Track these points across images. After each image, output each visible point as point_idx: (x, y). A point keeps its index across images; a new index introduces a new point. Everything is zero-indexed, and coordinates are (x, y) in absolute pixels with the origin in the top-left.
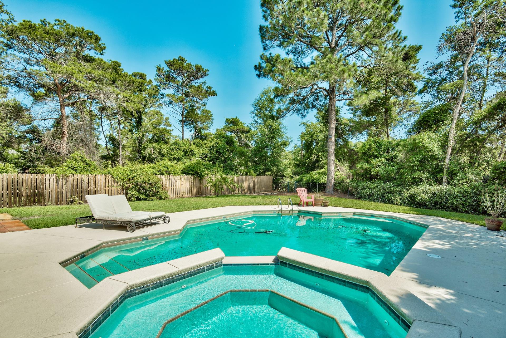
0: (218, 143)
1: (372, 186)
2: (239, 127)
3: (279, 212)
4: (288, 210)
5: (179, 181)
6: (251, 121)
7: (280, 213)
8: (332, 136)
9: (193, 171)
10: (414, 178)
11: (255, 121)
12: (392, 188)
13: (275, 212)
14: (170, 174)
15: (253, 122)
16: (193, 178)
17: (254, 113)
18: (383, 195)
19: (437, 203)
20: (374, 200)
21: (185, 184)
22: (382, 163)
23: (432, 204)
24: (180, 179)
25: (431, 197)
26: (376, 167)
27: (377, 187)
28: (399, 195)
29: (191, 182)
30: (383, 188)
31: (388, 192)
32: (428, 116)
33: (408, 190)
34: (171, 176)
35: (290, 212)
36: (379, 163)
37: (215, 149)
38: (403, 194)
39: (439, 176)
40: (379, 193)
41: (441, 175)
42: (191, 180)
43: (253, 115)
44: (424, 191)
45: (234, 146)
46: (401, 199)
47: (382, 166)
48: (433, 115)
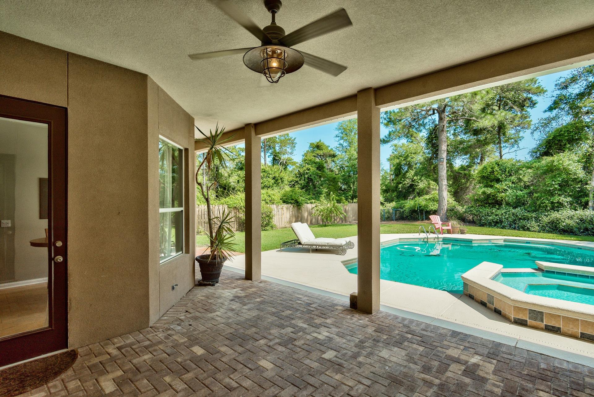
0: (309, 170)
1: (499, 212)
2: (325, 151)
3: (424, 240)
4: (432, 238)
5: (281, 210)
6: (336, 144)
7: (426, 240)
8: (443, 158)
9: (292, 200)
10: (552, 203)
11: (340, 144)
12: (525, 215)
13: (420, 239)
14: (273, 203)
15: (338, 146)
16: (292, 206)
17: (338, 136)
18: (514, 221)
19: (586, 229)
20: (503, 227)
21: (286, 214)
22: (509, 187)
23: (582, 231)
24: (282, 208)
25: (578, 224)
26: (502, 192)
27: (505, 213)
28: (536, 222)
29: (290, 211)
30: (513, 214)
31: (520, 219)
32: (560, 135)
33: (547, 216)
34: (274, 205)
35: (434, 239)
36: (505, 187)
37: (306, 176)
38: (540, 220)
39: (584, 200)
40: (510, 219)
41: (586, 199)
42: (291, 208)
43: (338, 139)
44: (568, 217)
45: (324, 171)
46: (539, 226)
47: (510, 191)
48: (566, 134)
